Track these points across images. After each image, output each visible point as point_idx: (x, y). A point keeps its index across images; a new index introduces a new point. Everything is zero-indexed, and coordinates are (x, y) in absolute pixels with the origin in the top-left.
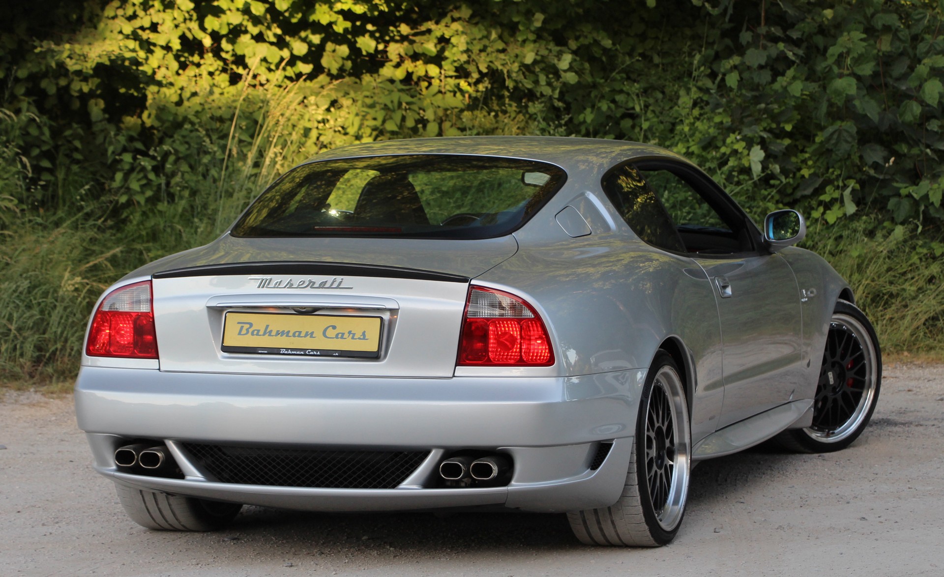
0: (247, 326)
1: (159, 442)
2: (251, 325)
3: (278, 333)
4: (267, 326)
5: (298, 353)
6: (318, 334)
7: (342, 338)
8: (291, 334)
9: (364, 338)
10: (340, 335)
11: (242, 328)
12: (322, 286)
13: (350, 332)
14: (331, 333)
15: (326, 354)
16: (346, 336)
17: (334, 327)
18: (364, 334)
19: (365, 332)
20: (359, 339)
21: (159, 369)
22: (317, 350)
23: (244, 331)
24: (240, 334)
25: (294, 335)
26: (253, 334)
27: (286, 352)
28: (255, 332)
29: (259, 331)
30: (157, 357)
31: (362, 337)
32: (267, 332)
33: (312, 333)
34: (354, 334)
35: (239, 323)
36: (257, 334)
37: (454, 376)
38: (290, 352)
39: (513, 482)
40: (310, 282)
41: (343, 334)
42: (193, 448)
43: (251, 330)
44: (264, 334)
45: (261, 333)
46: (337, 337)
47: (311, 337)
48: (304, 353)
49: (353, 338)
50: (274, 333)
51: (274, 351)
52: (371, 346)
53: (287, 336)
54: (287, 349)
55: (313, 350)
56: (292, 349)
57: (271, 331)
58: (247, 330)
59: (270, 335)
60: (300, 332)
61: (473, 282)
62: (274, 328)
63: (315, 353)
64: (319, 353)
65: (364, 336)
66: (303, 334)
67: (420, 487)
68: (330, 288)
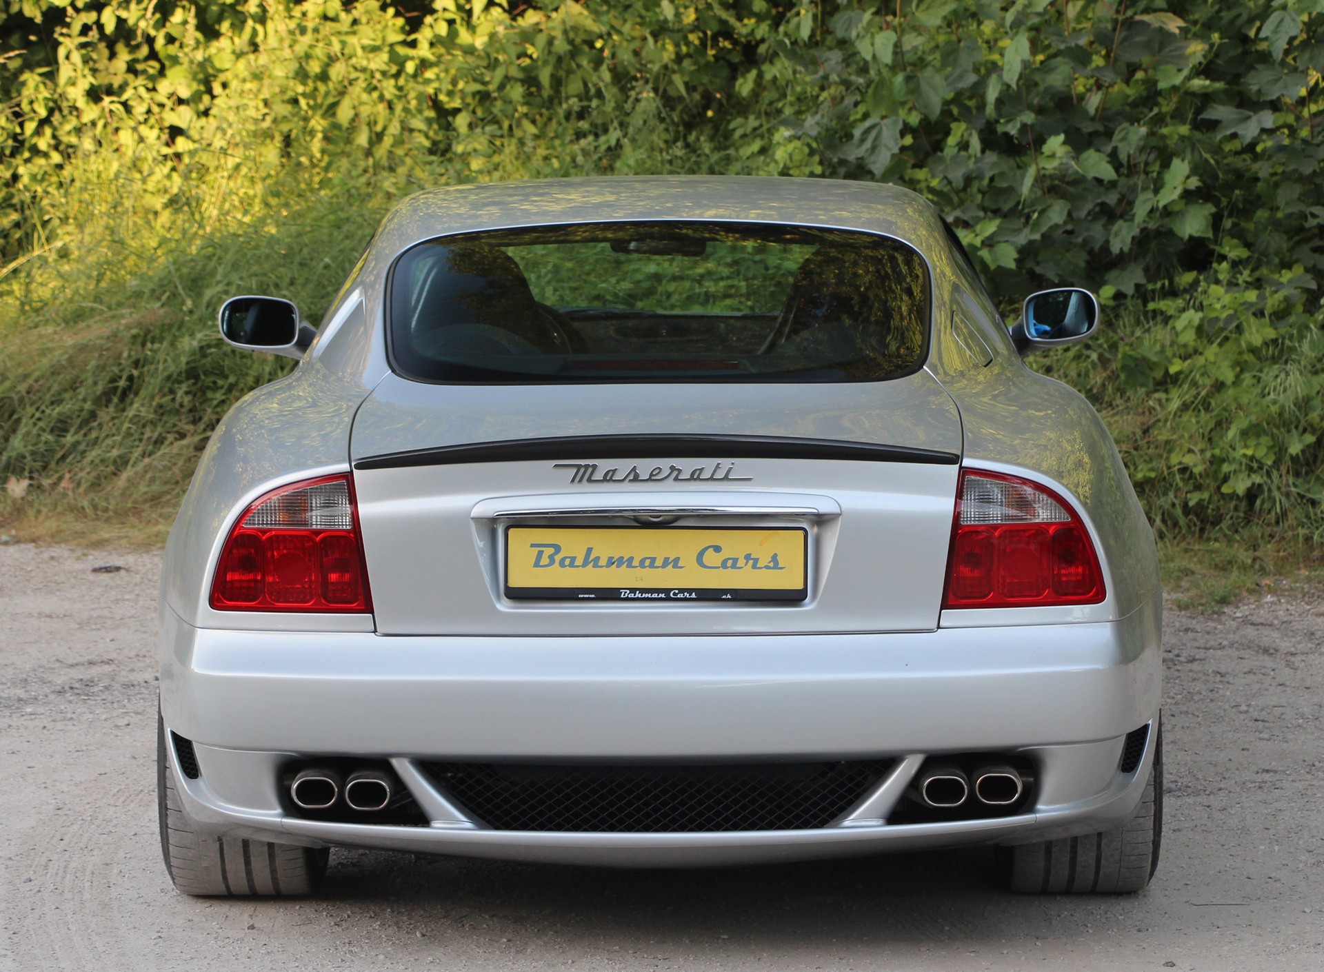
0: (551, 551)
1: (381, 764)
2: (558, 548)
3: (611, 562)
4: (590, 550)
5: (655, 596)
6: (689, 560)
7: (734, 566)
8: (636, 563)
9: (776, 567)
10: (730, 563)
11: (540, 554)
12: (695, 477)
13: (748, 557)
14: (711, 558)
15: (708, 596)
16: (741, 562)
17: (717, 549)
18: (774, 558)
19: (775, 555)
20: (767, 567)
21: (375, 631)
22: (690, 591)
23: (545, 560)
24: (537, 564)
25: (642, 564)
26: (562, 564)
27: (632, 596)
28: (567, 562)
29: (573, 559)
30: (369, 609)
31: (771, 565)
32: (590, 560)
33: (677, 560)
34: (756, 560)
35: (532, 546)
36: (572, 565)
37: (939, 627)
38: (638, 595)
39: (1040, 806)
40: (673, 468)
41: (735, 560)
43: (558, 558)
44: (585, 564)
45: (579, 562)
46: (724, 565)
47: (676, 566)
48: (667, 595)
49: (754, 567)
50: (603, 562)
51: (609, 595)
52: (792, 581)
53: (630, 566)
54: (633, 590)
55: (682, 591)
56: (643, 591)
57: (597, 559)
58: (551, 558)
59: (596, 566)
60: (653, 560)
61: (967, 462)
62: (603, 553)
63: (687, 595)
64: (694, 596)
65: (775, 563)
66: (659, 563)
67: (881, 822)
68: (712, 479)
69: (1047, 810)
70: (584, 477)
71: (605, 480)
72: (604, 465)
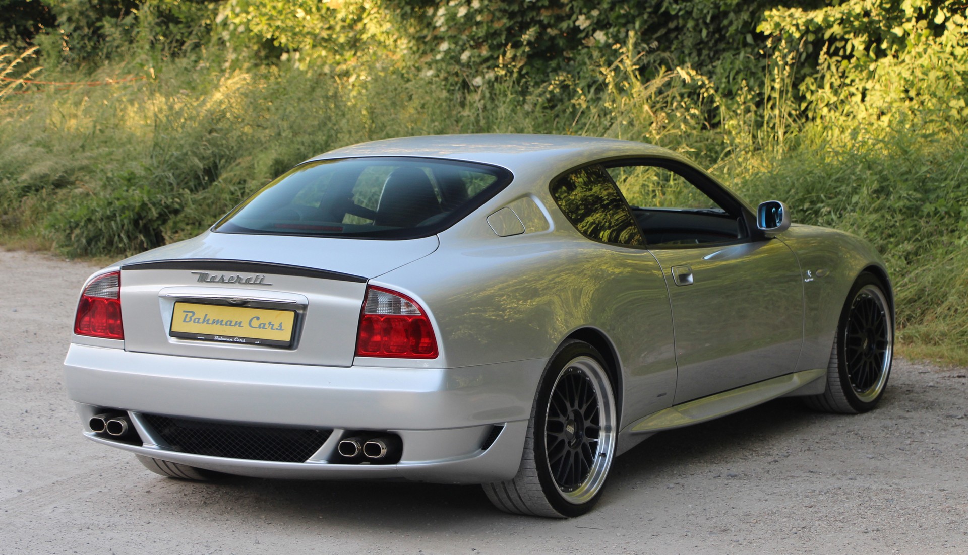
0: (191, 314)
1: (123, 413)
2: (194, 313)
3: (214, 322)
4: (206, 315)
5: (228, 340)
6: (245, 324)
7: (263, 328)
8: (224, 323)
9: (280, 330)
10: (262, 326)
11: (187, 315)
12: (247, 282)
13: (270, 323)
14: (255, 323)
15: (250, 342)
16: (267, 326)
17: (258, 318)
18: (281, 325)
20: (277, 329)
21: (124, 349)
22: (243, 338)
23: (188, 319)
24: (184, 321)
25: (226, 324)
26: (194, 322)
27: (219, 339)
28: (197, 320)
29: (199, 319)
30: (123, 338)
32: (206, 321)
33: (241, 323)
34: (273, 325)
35: (184, 311)
36: (198, 322)
37: (352, 365)
38: (222, 339)
39: (401, 462)
40: (238, 277)
41: (264, 325)
42: (150, 420)
43: (193, 318)
44: (203, 323)
45: (201, 321)
46: (259, 327)
47: (240, 326)
48: (232, 340)
49: (272, 329)
50: (210, 322)
51: (209, 338)
52: (286, 337)
53: (221, 324)
54: (220, 336)
55: (240, 338)
56: (224, 337)
57: (208, 320)
58: (191, 318)
59: (208, 323)
60: (231, 322)
61: (371, 282)
62: (211, 317)
63: (241, 340)
64: (244, 341)
65: (280, 327)
66: (233, 324)
67: (325, 462)
68: (254, 283)
69: (405, 464)
70: (203, 279)
71: (211, 281)
72: (211, 274)
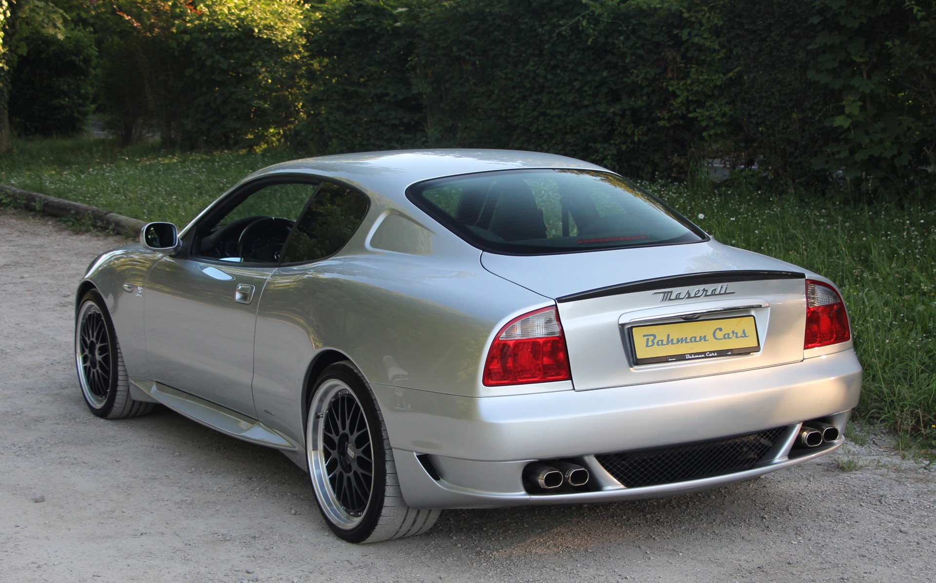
0: (651, 338)
1: (578, 460)
2: (655, 336)
3: (678, 341)
4: (668, 335)
5: (700, 356)
6: (710, 337)
7: (729, 338)
8: (688, 340)
9: (745, 336)
10: (727, 336)
11: (647, 340)
12: (713, 293)
13: (733, 332)
14: (719, 334)
15: (722, 353)
16: (731, 336)
17: (721, 329)
19: (744, 330)
20: (742, 337)
21: (574, 389)
22: (714, 352)
23: (650, 343)
24: (647, 346)
25: (691, 340)
26: (658, 344)
27: (690, 357)
28: (660, 343)
29: (662, 341)
30: (569, 377)
31: (743, 335)
32: (670, 341)
33: (705, 336)
34: (737, 333)
35: (644, 336)
36: (662, 344)
37: (804, 359)
38: (693, 357)
40: (704, 290)
41: (729, 334)
43: (655, 341)
44: (668, 344)
45: (665, 342)
46: (725, 338)
47: (705, 340)
48: (704, 355)
49: (736, 337)
50: (675, 341)
51: (681, 358)
52: (752, 342)
53: (686, 342)
54: (691, 354)
55: (711, 352)
56: (695, 354)
57: (672, 340)
58: (653, 341)
59: (672, 344)
60: (695, 338)
61: (808, 277)
62: (674, 336)
63: (713, 354)
64: (716, 354)
65: (745, 335)
66: (698, 339)
67: (786, 459)
68: (720, 294)
70: (667, 298)
71: (676, 299)
72: (676, 291)
